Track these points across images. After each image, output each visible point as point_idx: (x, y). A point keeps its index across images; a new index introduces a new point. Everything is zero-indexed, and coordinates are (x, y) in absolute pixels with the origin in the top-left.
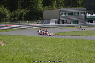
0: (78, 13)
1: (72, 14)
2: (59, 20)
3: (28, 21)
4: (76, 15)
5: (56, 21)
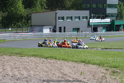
0: (79, 18)
1: (71, 18)
2: (55, 27)
3: (10, 29)
4: (77, 20)
5: (51, 28)
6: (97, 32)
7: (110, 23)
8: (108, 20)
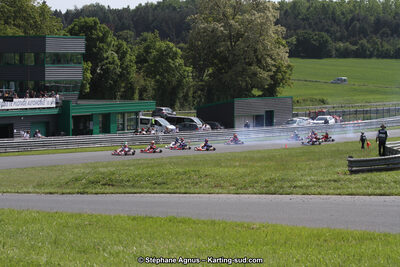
6: (12, 137)
7: (56, 112)
8: (48, 102)
